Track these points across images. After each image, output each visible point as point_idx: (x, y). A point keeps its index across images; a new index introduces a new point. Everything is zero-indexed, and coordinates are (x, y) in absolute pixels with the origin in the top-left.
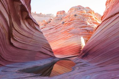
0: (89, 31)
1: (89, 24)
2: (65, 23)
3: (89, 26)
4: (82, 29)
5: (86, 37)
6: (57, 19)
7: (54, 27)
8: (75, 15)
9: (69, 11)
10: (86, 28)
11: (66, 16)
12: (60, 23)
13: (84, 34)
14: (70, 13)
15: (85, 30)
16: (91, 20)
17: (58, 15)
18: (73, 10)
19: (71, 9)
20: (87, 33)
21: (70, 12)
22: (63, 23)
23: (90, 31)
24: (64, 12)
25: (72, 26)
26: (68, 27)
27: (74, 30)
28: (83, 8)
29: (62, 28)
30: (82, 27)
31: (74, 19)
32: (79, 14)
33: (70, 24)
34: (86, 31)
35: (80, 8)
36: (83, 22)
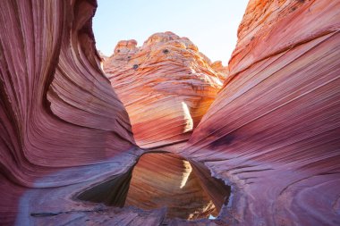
0: (196, 87)
1: (193, 72)
2: (142, 66)
3: (196, 78)
4: (181, 81)
5: (190, 100)
6: (119, 57)
7: (113, 75)
8: (166, 51)
9: (146, 42)
10: (189, 81)
11: (139, 53)
12: (127, 68)
13: (186, 92)
14: (150, 46)
15: (189, 84)
16: (197, 65)
17: (120, 49)
18: (157, 41)
19: (152, 38)
20: (193, 92)
21: (149, 43)
22: (136, 67)
23: (199, 89)
24: (134, 43)
25: (158, 74)
26: (150, 76)
27: (164, 83)
28: (178, 38)
29: (134, 78)
30: (181, 78)
31: (162, 59)
32: (172, 49)
33: (153, 70)
34: (190, 87)
35: (170, 37)
36: (182, 68)
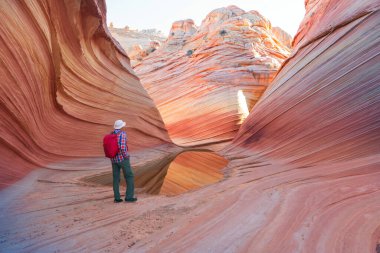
0: (259, 74)
1: (257, 56)
2: (196, 53)
3: (259, 63)
4: (240, 69)
5: (250, 91)
6: (173, 42)
7: (165, 64)
8: (223, 33)
9: (204, 21)
10: (250, 68)
11: (196, 35)
12: (181, 54)
14: (208, 27)
15: (248, 71)
16: (263, 46)
17: (175, 31)
18: (216, 19)
19: (211, 16)
20: (254, 81)
21: (207, 22)
22: (190, 53)
23: (262, 76)
24: (191, 22)
25: (213, 61)
26: (204, 64)
27: (219, 72)
28: (244, 13)
29: (187, 66)
30: (240, 65)
31: (218, 42)
32: (232, 29)
33: (207, 57)
34: (251, 76)
35: (233, 13)
36: (242, 51)
